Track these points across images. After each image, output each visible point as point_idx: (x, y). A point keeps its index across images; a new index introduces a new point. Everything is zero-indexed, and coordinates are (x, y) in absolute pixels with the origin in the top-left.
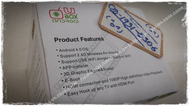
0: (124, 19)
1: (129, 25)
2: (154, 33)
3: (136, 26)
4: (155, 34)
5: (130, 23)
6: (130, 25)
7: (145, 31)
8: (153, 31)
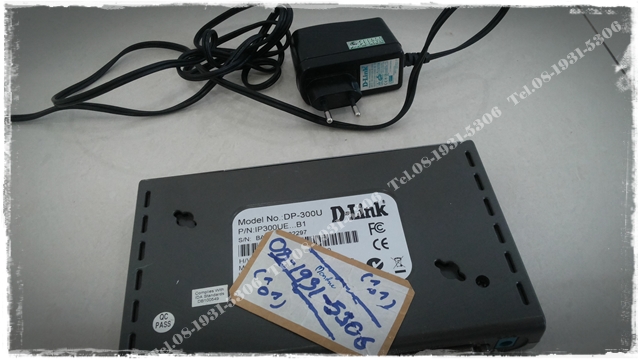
0: (300, 270)
1: (310, 285)
2: (383, 295)
3: (330, 283)
4: (382, 298)
5: (313, 279)
6: (312, 283)
7: (352, 294)
8: (378, 292)
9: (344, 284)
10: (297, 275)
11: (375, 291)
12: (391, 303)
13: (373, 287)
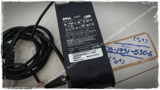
0: (119, 50)
1: (125, 52)
3: (129, 47)
4: (143, 41)
7: (136, 45)
8: (141, 40)
9: (132, 45)
10: (119, 52)
11: (140, 41)
12: (146, 40)
13: (139, 40)
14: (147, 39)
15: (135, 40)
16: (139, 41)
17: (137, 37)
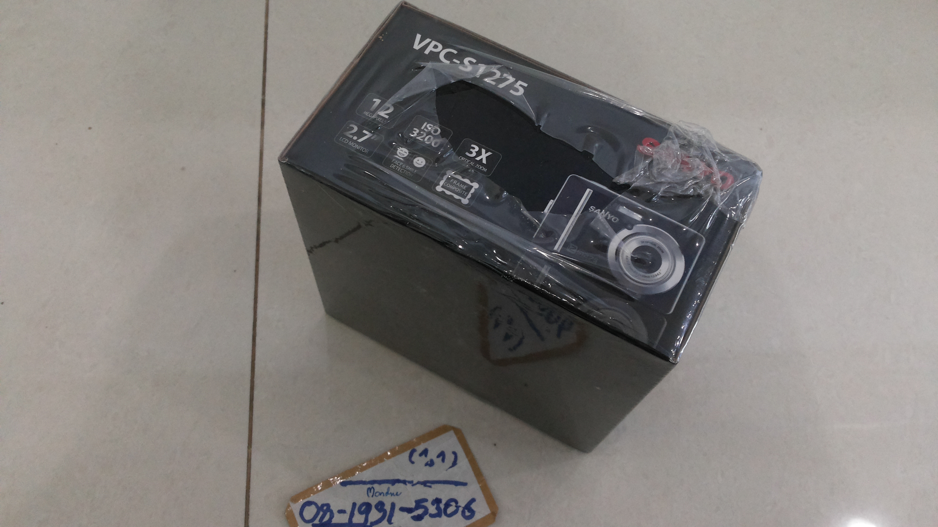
2: (441, 458)
4: (443, 460)
8: (435, 459)
9: (404, 482)
11: (431, 461)
12: (453, 457)
13: (428, 459)
14: (455, 453)
15: (413, 463)
16: (426, 464)
17: (420, 448)
